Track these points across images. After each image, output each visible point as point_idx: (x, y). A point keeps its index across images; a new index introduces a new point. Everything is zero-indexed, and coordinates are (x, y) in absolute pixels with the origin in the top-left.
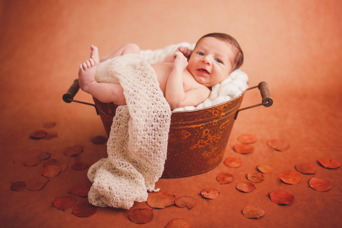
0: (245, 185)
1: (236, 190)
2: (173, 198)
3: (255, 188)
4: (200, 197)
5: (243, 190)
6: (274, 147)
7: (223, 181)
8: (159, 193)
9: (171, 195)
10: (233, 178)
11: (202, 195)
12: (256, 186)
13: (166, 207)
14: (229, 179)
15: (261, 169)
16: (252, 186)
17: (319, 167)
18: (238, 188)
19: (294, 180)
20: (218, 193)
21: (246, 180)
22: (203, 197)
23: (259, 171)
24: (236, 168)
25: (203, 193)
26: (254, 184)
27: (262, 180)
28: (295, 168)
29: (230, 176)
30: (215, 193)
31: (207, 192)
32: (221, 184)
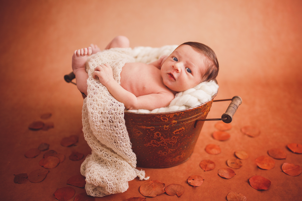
0: (226, 171)
1: (218, 176)
2: (163, 186)
3: (235, 174)
4: (187, 185)
5: (225, 177)
6: (248, 133)
7: (206, 168)
8: (150, 181)
9: (161, 183)
10: (215, 165)
11: (189, 183)
12: (236, 172)
13: (157, 195)
14: (211, 166)
15: (238, 155)
16: (232, 172)
17: (288, 152)
18: (220, 174)
19: (269, 165)
20: (202, 180)
21: (226, 166)
22: (190, 185)
23: (237, 157)
24: (216, 154)
25: (189, 181)
26: (234, 170)
27: (241, 166)
28: (268, 153)
29: (212, 162)
30: (200, 180)
31: (193, 180)
32: (205, 171)
